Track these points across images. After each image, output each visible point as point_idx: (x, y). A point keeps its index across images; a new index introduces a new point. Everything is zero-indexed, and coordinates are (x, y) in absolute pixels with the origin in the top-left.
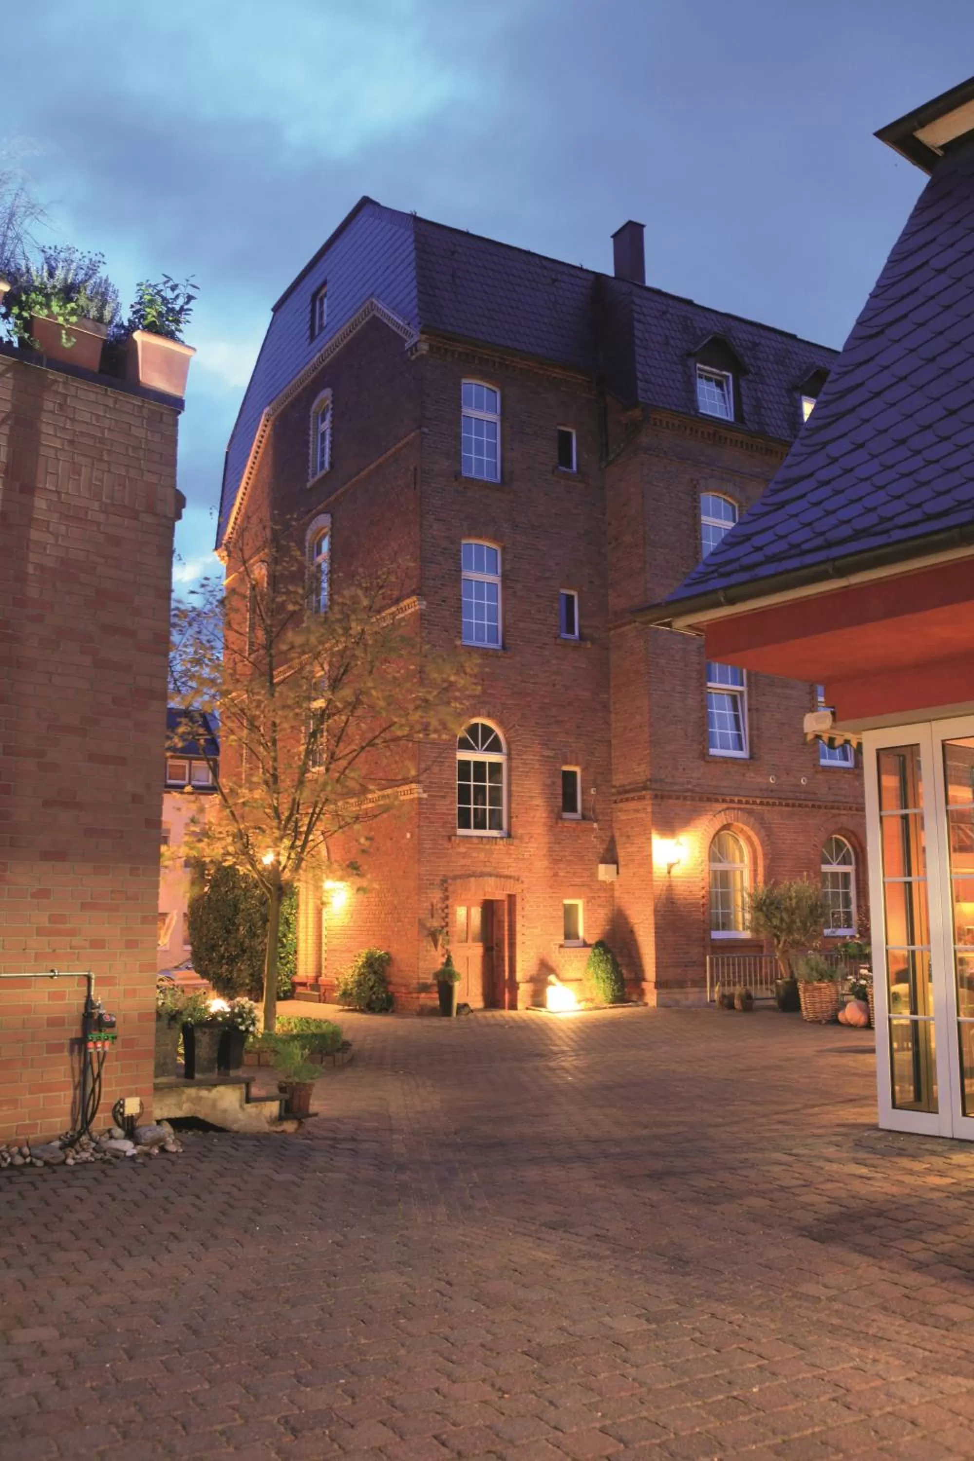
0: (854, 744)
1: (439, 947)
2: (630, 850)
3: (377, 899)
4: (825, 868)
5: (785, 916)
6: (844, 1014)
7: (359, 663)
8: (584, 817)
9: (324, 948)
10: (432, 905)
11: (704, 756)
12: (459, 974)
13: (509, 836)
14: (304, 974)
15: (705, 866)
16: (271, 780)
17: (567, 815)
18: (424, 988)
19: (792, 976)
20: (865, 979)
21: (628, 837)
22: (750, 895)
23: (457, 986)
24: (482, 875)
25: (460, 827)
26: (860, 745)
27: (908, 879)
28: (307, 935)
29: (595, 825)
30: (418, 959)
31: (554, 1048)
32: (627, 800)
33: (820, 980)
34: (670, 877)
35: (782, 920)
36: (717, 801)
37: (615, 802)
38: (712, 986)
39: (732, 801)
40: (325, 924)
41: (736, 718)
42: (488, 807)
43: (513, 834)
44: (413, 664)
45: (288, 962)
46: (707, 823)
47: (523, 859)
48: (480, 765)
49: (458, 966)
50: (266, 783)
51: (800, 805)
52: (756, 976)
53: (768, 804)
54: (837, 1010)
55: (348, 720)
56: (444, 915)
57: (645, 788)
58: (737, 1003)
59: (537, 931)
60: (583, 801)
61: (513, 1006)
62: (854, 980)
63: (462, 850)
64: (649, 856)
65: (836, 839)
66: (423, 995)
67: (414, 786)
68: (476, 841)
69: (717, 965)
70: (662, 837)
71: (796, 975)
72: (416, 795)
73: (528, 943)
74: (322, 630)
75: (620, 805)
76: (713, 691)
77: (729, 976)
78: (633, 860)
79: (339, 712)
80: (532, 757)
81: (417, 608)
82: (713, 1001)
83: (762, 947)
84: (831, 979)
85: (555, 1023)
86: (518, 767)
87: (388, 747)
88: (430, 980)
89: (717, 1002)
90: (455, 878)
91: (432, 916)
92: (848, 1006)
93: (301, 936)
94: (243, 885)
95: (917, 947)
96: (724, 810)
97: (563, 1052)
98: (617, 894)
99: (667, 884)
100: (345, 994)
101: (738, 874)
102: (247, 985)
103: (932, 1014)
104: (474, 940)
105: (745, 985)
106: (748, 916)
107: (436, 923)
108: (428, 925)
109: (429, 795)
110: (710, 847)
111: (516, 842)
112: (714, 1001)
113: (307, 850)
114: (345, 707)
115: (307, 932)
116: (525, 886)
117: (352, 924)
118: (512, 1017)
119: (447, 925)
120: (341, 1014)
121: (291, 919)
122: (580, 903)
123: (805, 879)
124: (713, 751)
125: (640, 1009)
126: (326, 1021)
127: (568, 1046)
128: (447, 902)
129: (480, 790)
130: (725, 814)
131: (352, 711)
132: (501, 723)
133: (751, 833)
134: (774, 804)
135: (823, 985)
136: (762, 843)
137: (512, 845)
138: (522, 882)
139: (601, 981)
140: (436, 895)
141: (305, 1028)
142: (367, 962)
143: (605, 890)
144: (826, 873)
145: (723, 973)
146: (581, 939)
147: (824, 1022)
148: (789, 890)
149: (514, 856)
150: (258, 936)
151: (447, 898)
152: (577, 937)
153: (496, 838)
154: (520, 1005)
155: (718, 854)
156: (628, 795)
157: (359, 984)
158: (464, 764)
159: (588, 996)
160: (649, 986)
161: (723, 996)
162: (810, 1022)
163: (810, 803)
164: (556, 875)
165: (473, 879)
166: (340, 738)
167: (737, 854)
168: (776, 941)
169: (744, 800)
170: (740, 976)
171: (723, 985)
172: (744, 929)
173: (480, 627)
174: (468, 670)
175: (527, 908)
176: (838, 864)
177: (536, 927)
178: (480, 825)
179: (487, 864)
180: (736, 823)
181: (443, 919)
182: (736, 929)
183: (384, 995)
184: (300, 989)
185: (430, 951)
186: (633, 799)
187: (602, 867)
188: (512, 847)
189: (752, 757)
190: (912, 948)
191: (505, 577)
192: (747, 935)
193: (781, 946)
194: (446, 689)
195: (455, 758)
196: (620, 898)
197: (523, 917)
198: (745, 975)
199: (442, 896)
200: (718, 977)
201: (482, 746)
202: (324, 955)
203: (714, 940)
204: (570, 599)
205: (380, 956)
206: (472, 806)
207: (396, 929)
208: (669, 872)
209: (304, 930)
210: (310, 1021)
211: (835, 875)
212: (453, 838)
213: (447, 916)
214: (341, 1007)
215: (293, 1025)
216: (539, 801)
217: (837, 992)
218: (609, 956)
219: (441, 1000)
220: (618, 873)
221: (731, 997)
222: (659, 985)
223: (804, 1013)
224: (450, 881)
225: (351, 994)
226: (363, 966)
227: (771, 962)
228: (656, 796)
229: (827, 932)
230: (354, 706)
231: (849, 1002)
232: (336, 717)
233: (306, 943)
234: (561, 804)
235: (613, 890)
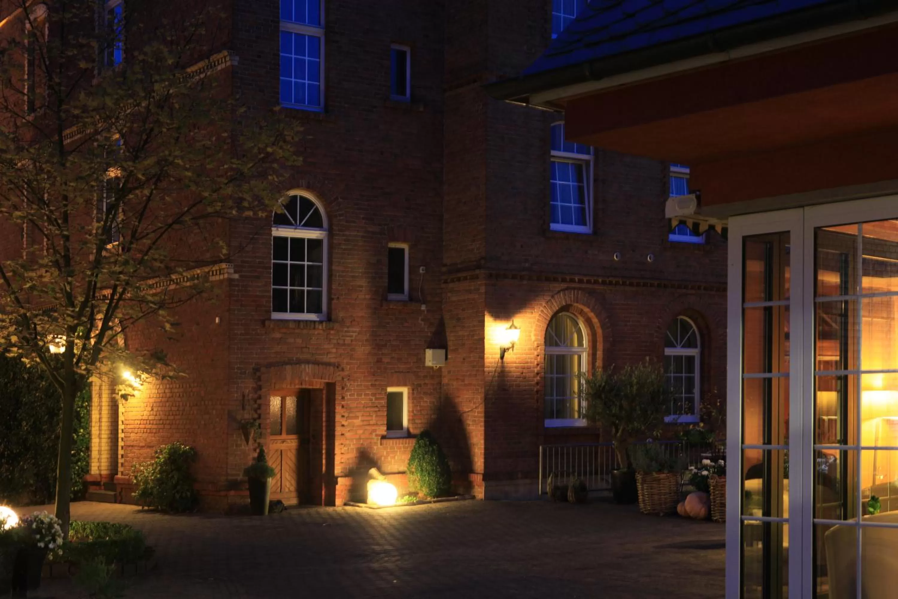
0: (719, 229)
1: (251, 441)
2: (461, 333)
3: (181, 390)
4: (669, 351)
5: (625, 403)
6: (683, 505)
7: (164, 130)
8: (411, 299)
9: (121, 443)
10: (244, 396)
11: (544, 231)
12: (272, 470)
13: (329, 319)
14: (98, 472)
15: (541, 350)
16: (61, 261)
17: (393, 296)
18: (234, 485)
19: (630, 465)
20: (707, 470)
21: (459, 319)
22: (588, 382)
23: (271, 482)
24: (299, 362)
25: (275, 310)
26: (725, 230)
27: (767, 375)
28: (100, 430)
29: (423, 307)
30: (227, 454)
31: (377, 548)
32: (459, 280)
33: (660, 471)
34: (502, 362)
35: (621, 407)
36: (555, 280)
37: (446, 282)
38: (544, 477)
39: (572, 281)
40: (121, 418)
41: (580, 189)
42: (306, 288)
43: (333, 317)
44: (226, 131)
45: (79, 460)
46: (544, 304)
47: (344, 345)
48: (298, 242)
49: (271, 462)
50: (56, 264)
51: (645, 285)
52: (591, 465)
53: (611, 283)
54: (677, 502)
55: (151, 194)
56: (256, 406)
57: (479, 267)
58: (570, 495)
59: (357, 422)
60: (410, 280)
61: (331, 503)
62: (696, 471)
63: (278, 335)
64: (481, 340)
65: (682, 320)
66: (232, 493)
67: (224, 265)
68: (291, 325)
69: (551, 456)
70: (495, 320)
71: (634, 466)
72: (226, 276)
73: (348, 435)
74: (120, 92)
75: (451, 285)
76: (557, 160)
77: (562, 467)
78: (464, 345)
79: (141, 185)
80: (355, 233)
81: (228, 64)
82: (544, 493)
83: (598, 436)
84: (672, 469)
85: (376, 520)
86: (340, 244)
87: (197, 224)
88: (240, 477)
89: (549, 495)
90: (270, 365)
91: (244, 408)
92: (688, 497)
93: (95, 431)
94: (26, 376)
95: (774, 446)
96: (564, 290)
97: (386, 552)
98: (445, 381)
99: (499, 370)
100: (145, 494)
101: (576, 357)
102: (31, 485)
103: (786, 515)
104: (288, 433)
105: (579, 475)
106: (584, 404)
107: (247, 415)
108: (239, 417)
109: (240, 276)
110: (547, 328)
111: (336, 326)
112: (547, 493)
113: (105, 340)
114: (148, 180)
115: (100, 426)
116: (346, 373)
117: (151, 418)
118: (329, 514)
119: (259, 417)
120: (141, 515)
121: (83, 413)
122: (405, 391)
123: (647, 364)
124: (554, 226)
125: (467, 503)
126: (127, 526)
127: (391, 545)
128: (259, 393)
129: (297, 270)
130: (565, 295)
131: (155, 184)
132: (321, 196)
133: (591, 315)
134: (617, 283)
135: (663, 476)
136: (603, 326)
137: (332, 329)
138: (343, 370)
139: (425, 473)
140: (248, 385)
141: (102, 534)
142: (169, 458)
143: (432, 377)
144: (669, 357)
145: (557, 464)
146: (405, 430)
147: (662, 514)
148: (631, 376)
149: (335, 341)
150: (44, 433)
151: (260, 388)
152: (401, 426)
153: (314, 322)
154: (339, 501)
155: (555, 337)
156: (460, 275)
157: (160, 482)
158: (281, 241)
159: (412, 490)
160: (477, 479)
161: (556, 488)
162: (646, 514)
163: (656, 283)
164: (379, 361)
165: (288, 367)
166: (142, 215)
167: (575, 336)
168: (614, 430)
169: (585, 279)
170: (574, 467)
171: (556, 476)
172: (579, 417)
173: (300, 87)
174: (288, 138)
175: (348, 396)
176: (683, 347)
177: (357, 417)
178: (297, 308)
179: (304, 350)
180: (576, 304)
181: (256, 411)
182: (572, 416)
183: (189, 494)
184: (92, 489)
185: (241, 445)
186: (465, 278)
187: (429, 353)
188: (332, 332)
189: (595, 232)
190: (768, 447)
191: (329, 30)
192: (583, 423)
193: (619, 434)
194: (263, 160)
195: (271, 235)
196: (448, 385)
197: (343, 407)
198: (579, 466)
199: (255, 385)
200: (550, 467)
201: (301, 221)
202: (121, 452)
203: (547, 428)
204: (402, 54)
205: (185, 452)
206: (289, 288)
207: (203, 422)
208: (502, 357)
209: (98, 425)
210: (108, 526)
211: (678, 359)
212: (267, 323)
213: (259, 407)
214: (140, 508)
215: (88, 531)
216: (363, 282)
217: (677, 482)
218: (435, 447)
219: (252, 496)
220: (446, 358)
221: (565, 489)
222: (486, 477)
223: (642, 505)
224: (263, 369)
225: (151, 494)
226: (165, 463)
227: (607, 451)
228: (490, 276)
229: (667, 419)
230: (158, 178)
231: (688, 493)
232: (137, 192)
233: (100, 438)
234: (386, 284)
235: (440, 376)
